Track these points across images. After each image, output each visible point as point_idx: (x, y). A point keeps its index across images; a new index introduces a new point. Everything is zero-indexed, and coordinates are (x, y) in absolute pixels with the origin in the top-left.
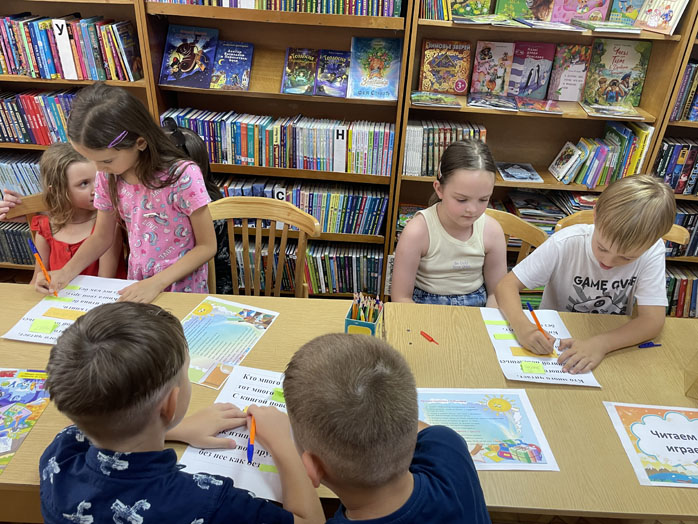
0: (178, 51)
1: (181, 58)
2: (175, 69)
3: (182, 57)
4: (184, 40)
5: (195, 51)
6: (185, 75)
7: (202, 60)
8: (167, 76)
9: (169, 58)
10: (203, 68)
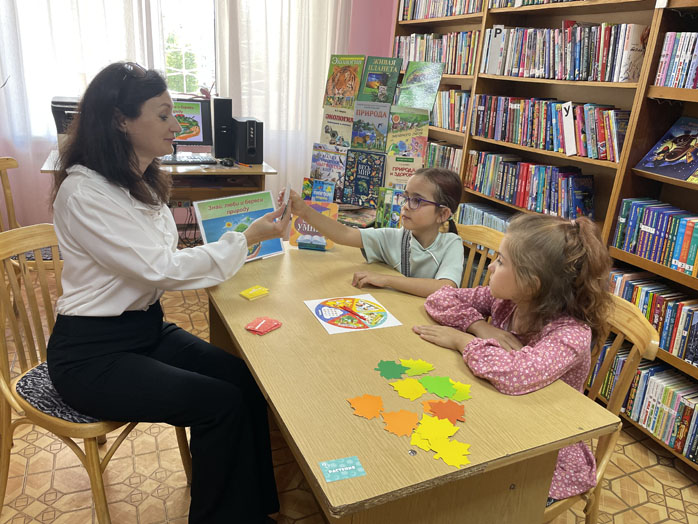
0: (675, 142)
1: (673, 147)
2: (661, 157)
3: (675, 146)
4: (688, 132)
5: (693, 143)
6: (666, 164)
7: (694, 153)
8: (647, 162)
9: (659, 147)
10: (692, 159)
